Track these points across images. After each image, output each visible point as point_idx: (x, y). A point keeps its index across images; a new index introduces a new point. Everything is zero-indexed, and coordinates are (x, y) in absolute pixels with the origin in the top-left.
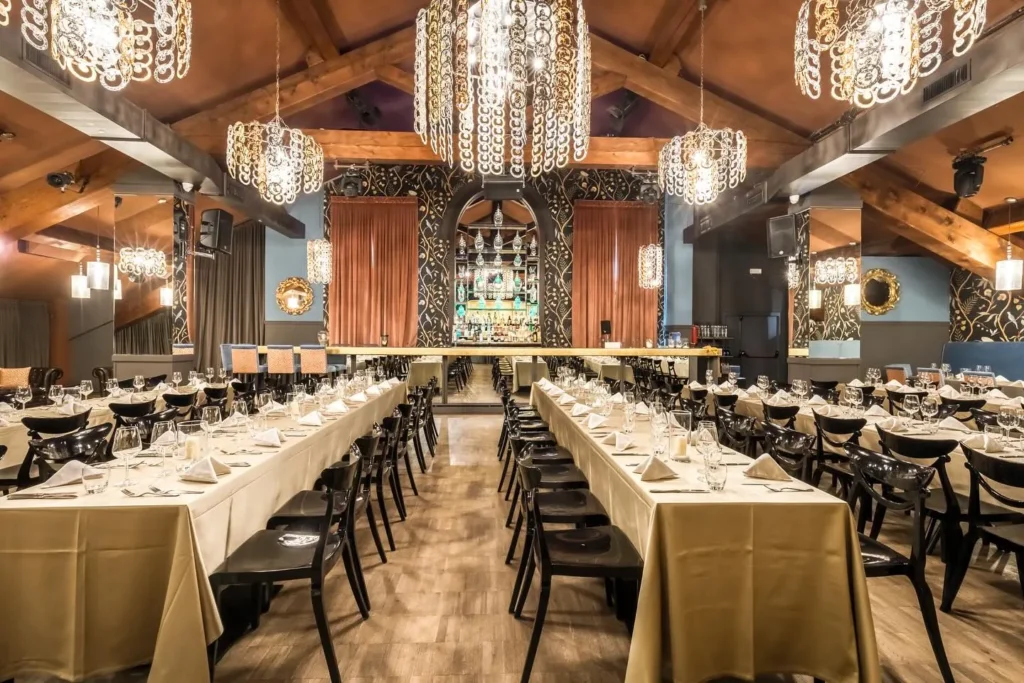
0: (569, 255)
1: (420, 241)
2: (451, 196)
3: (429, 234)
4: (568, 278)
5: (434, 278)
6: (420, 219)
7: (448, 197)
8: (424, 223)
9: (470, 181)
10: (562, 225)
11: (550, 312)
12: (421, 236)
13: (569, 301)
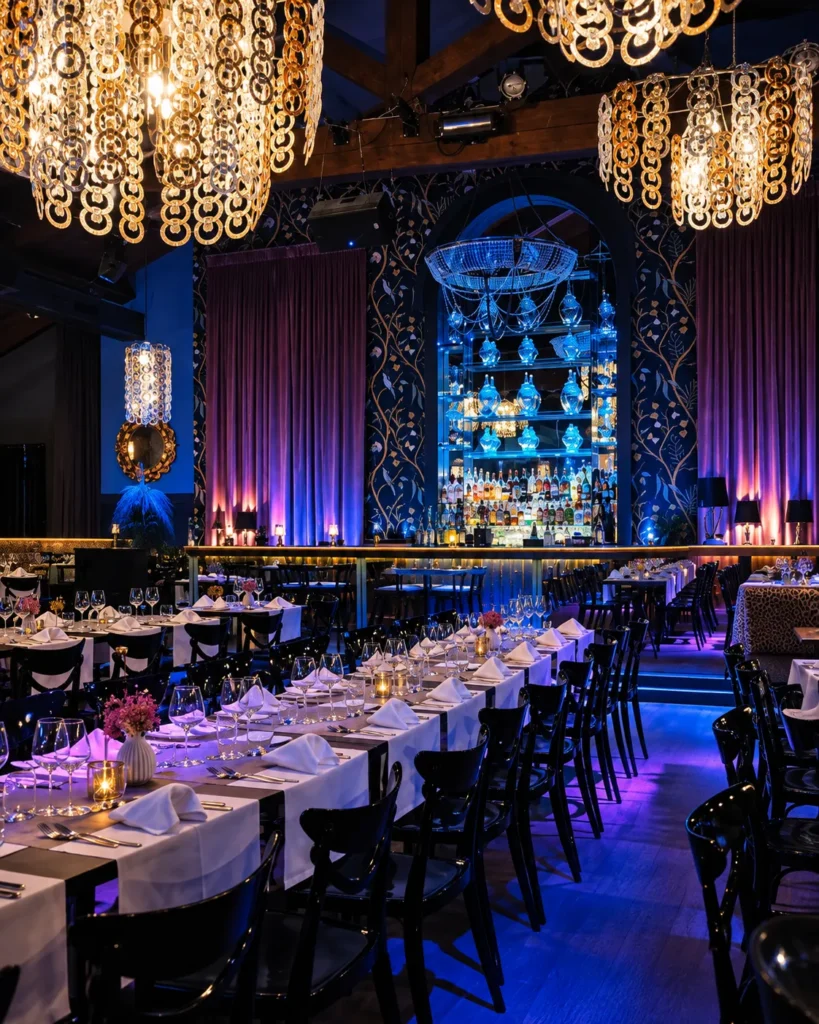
0: (690, 324)
1: (370, 322)
2: (430, 225)
3: (387, 306)
4: (687, 375)
5: (399, 394)
6: (369, 281)
7: (425, 228)
8: (379, 285)
9: (468, 189)
10: (671, 260)
11: (645, 457)
12: (372, 314)
13: (691, 428)
